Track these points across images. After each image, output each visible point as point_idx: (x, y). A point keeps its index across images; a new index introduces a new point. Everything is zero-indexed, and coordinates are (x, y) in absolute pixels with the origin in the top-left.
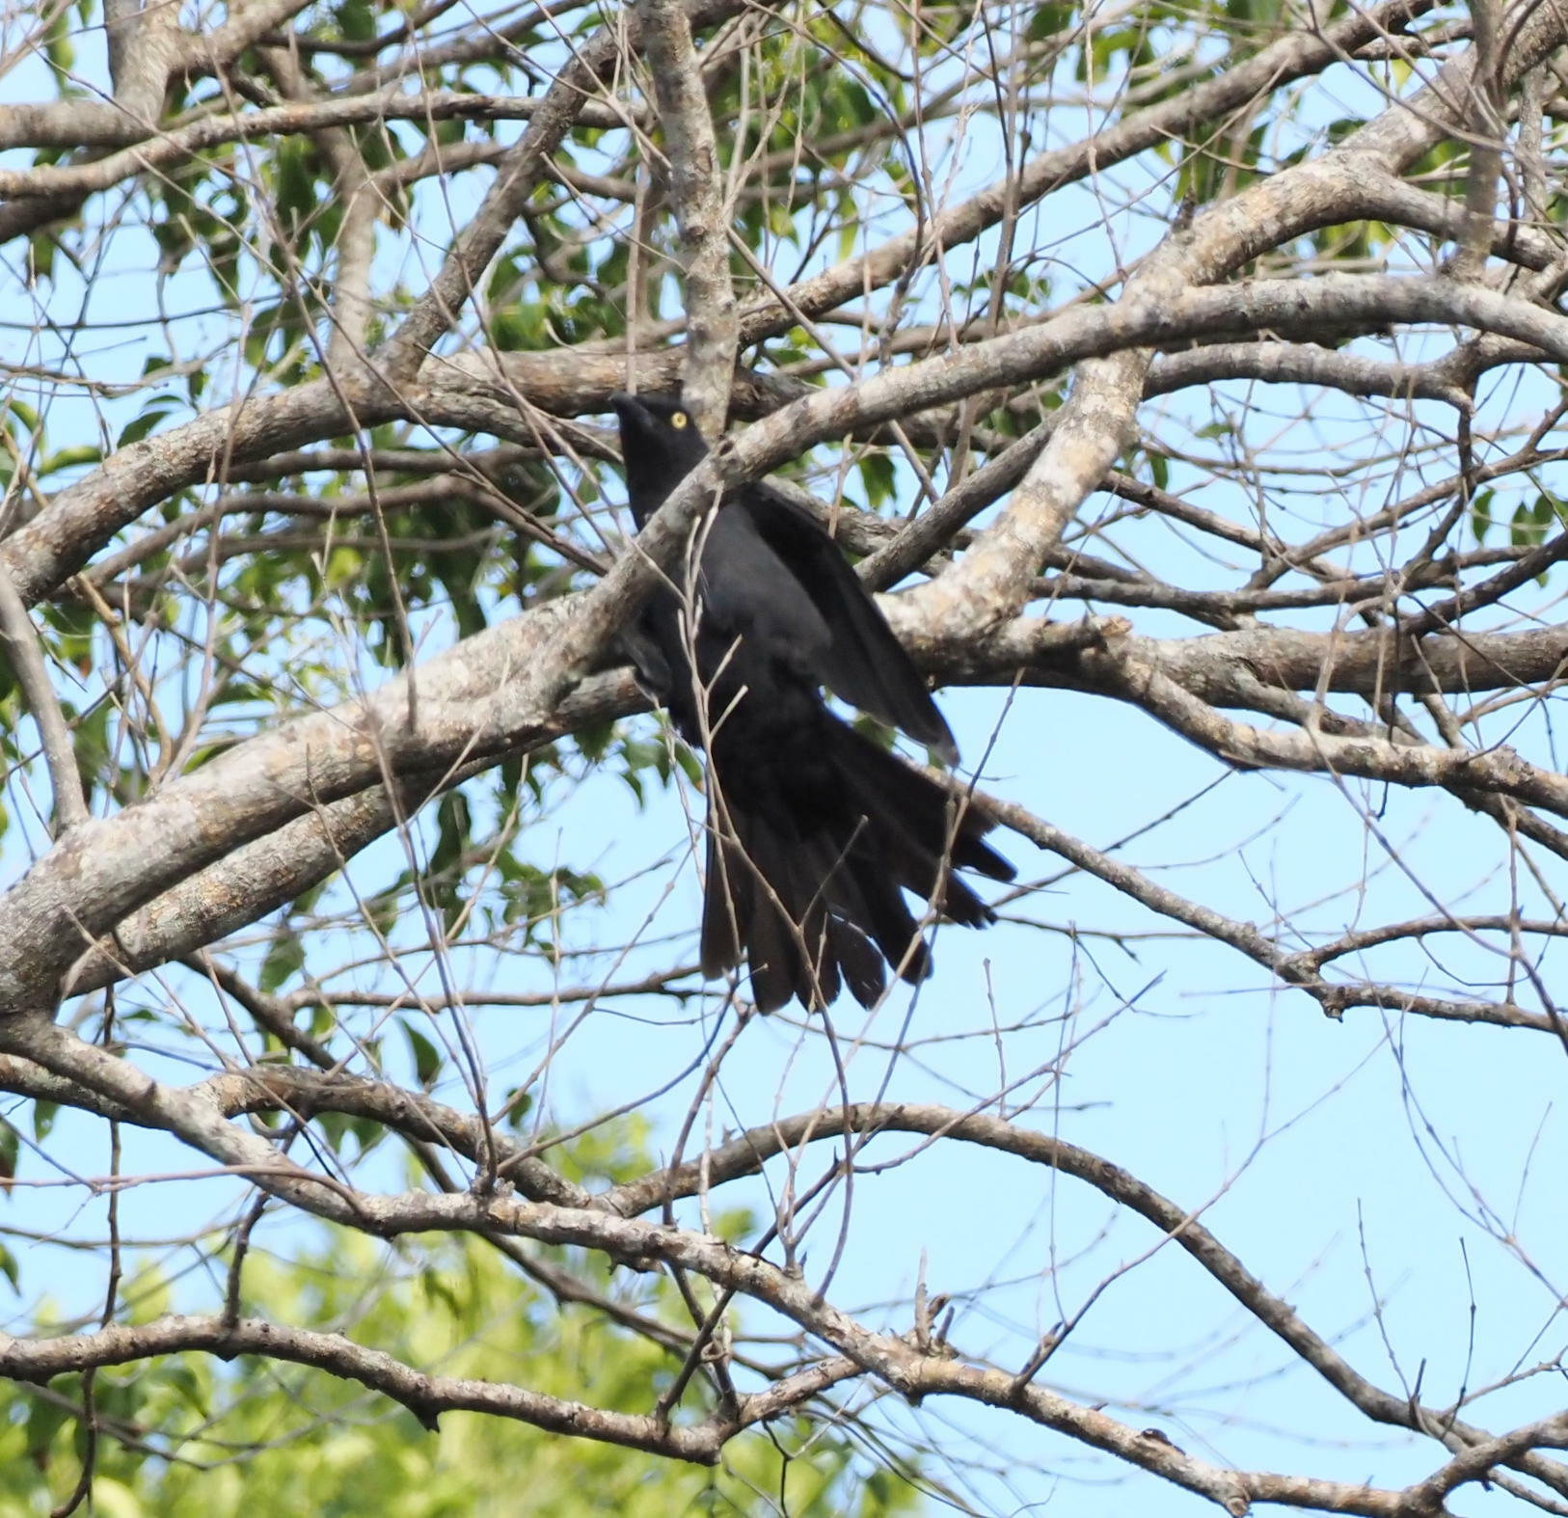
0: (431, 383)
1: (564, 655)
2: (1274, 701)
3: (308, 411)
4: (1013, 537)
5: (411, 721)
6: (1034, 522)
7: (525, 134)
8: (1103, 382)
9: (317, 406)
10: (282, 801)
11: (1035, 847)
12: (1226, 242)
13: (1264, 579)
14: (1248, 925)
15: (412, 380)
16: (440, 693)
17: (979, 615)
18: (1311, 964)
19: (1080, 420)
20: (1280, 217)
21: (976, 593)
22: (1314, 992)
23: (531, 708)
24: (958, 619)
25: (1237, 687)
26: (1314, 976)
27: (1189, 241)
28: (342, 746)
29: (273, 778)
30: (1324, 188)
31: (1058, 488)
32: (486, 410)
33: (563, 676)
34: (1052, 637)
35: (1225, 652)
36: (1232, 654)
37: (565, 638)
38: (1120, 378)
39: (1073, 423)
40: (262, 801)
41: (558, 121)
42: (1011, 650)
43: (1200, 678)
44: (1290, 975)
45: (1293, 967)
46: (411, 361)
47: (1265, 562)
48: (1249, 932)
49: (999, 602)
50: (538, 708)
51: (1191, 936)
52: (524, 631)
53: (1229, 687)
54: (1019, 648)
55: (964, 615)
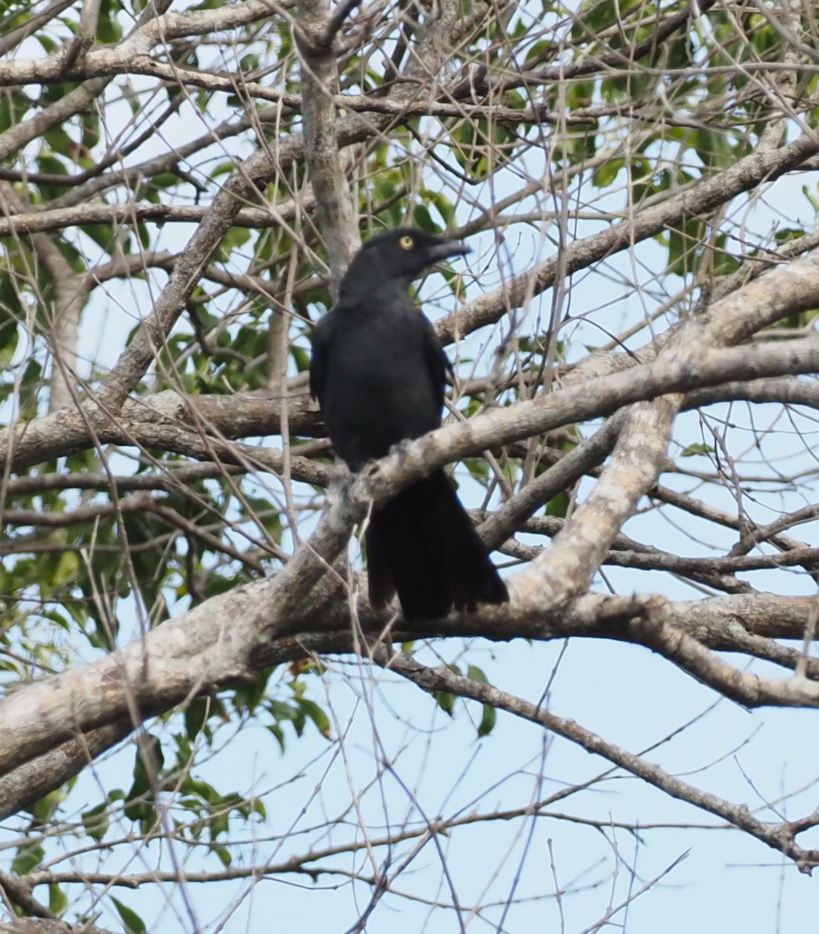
0: (131, 416)
1: (256, 623)
2: (759, 646)
3: (42, 437)
4: (580, 538)
5: (144, 673)
6: (596, 526)
7: (197, 233)
8: (644, 425)
9: (47, 434)
10: (52, 731)
11: (586, 752)
12: (732, 322)
13: (742, 548)
14: (742, 806)
15: (118, 414)
16: (164, 652)
17: (556, 594)
18: (789, 834)
19: (628, 452)
20: (771, 304)
21: (554, 579)
22: (791, 854)
23: (232, 662)
24: (541, 597)
25: (731, 635)
26: (791, 843)
27: (706, 322)
28: (95, 690)
29: (44, 715)
30: (803, 283)
31: (613, 501)
32: (172, 434)
33: (255, 639)
34: (610, 609)
35: (721, 610)
36: (727, 612)
37: (257, 611)
38: (658, 421)
39: (623, 454)
40: (37, 732)
41: (221, 223)
42: (579, 619)
43: (704, 629)
44: (773, 842)
45: (776, 836)
46: (116, 400)
47: (742, 537)
48: (743, 811)
49: (570, 584)
50: (237, 662)
51: (727, 827)
52: (226, 607)
53: (725, 636)
54: (586, 618)
55: (545, 594)
